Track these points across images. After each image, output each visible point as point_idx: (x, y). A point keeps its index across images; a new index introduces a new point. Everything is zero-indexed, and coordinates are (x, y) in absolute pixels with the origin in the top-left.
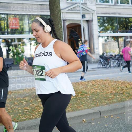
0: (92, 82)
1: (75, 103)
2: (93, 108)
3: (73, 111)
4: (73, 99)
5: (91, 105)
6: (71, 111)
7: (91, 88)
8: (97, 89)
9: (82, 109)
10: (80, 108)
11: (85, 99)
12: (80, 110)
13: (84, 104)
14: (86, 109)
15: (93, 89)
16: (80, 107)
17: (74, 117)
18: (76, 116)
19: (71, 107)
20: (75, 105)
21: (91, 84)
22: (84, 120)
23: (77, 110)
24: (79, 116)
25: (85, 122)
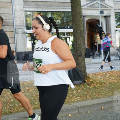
0: (109, 73)
1: (94, 92)
2: (111, 97)
3: (92, 99)
4: (92, 88)
5: (109, 94)
6: (90, 99)
7: (109, 78)
8: (114, 80)
9: (101, 98)
10: (98, 97)
11: (103, 88)
12: (98, 98)
13: (102, 93)
14: (104, 97)
15: (111, 79)
16: (99, 95)
17: (93, 105)
18: (95, 103)
19: (90, 96)
20: (94, 94)
21: (109, 75)
22: (102, 107)
23: (95, 98)
24: (97, 104)
25: (103, 109)
